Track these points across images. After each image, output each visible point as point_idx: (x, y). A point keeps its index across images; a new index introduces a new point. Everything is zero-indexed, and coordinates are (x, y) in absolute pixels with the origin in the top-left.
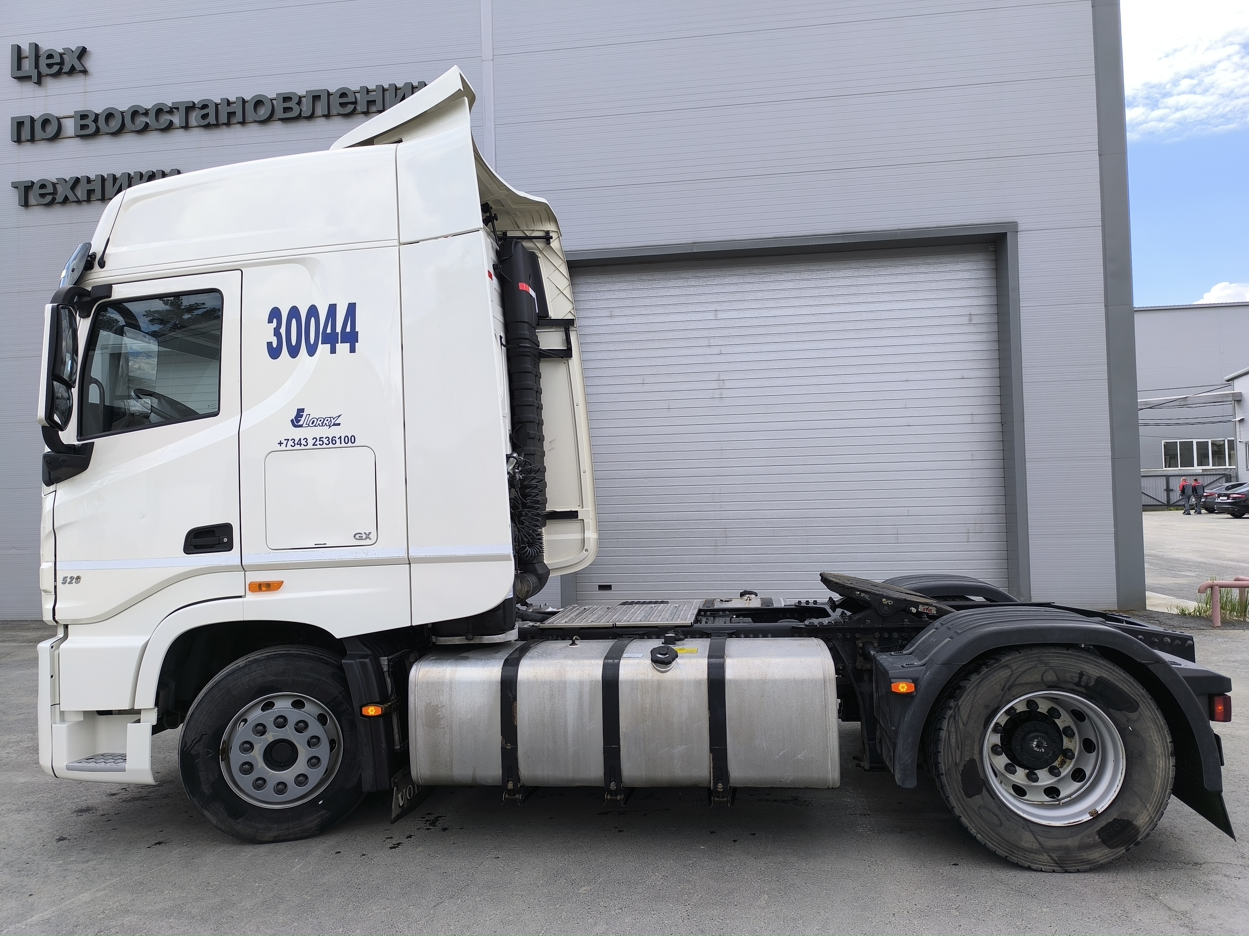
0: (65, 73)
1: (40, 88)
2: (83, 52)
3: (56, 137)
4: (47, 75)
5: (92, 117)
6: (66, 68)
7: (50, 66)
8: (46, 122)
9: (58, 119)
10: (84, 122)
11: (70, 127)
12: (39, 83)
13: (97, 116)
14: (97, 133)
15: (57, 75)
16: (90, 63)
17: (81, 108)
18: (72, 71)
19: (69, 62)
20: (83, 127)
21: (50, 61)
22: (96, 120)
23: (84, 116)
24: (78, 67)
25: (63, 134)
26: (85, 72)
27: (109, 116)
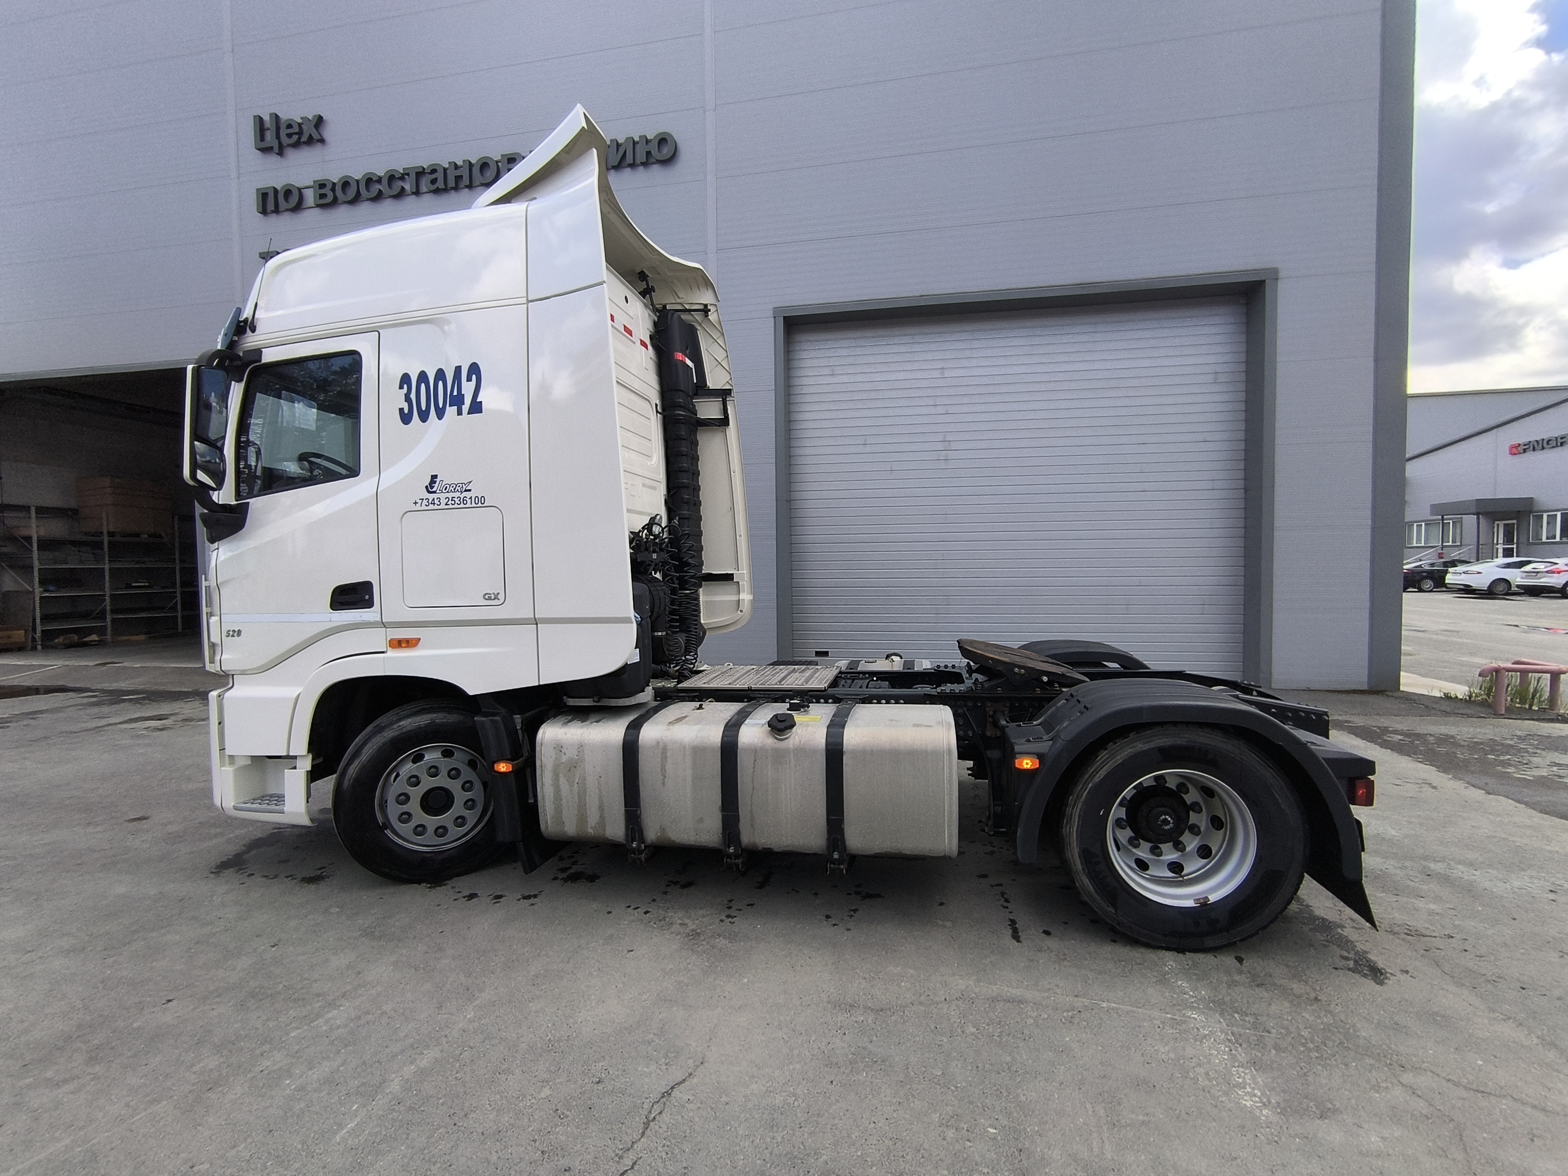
0: (304, 143)
1: (282, 159)
2: (319, 121)
3: (298, 207)
4: (289, 145)
5: (329, 186)
6: (304, 138)
7: (289, 136)
8: (288, 193)
9: (300, 190)
10: (323, 191)
11: (310, 197)
12: (281, 153)
13: (334, 184)
14: (334, 203)
15: (296, 145)
16: (328, 133)
17: (319, 176)
18: (310, 141)
19: (308, 130)
20: (322, 196)
21: (290, 131)
22: (333, 189)
23: (322, 186)
24: (316, 136)
25: (305, 205)
26: (322, 141)
27: (346, 184)
